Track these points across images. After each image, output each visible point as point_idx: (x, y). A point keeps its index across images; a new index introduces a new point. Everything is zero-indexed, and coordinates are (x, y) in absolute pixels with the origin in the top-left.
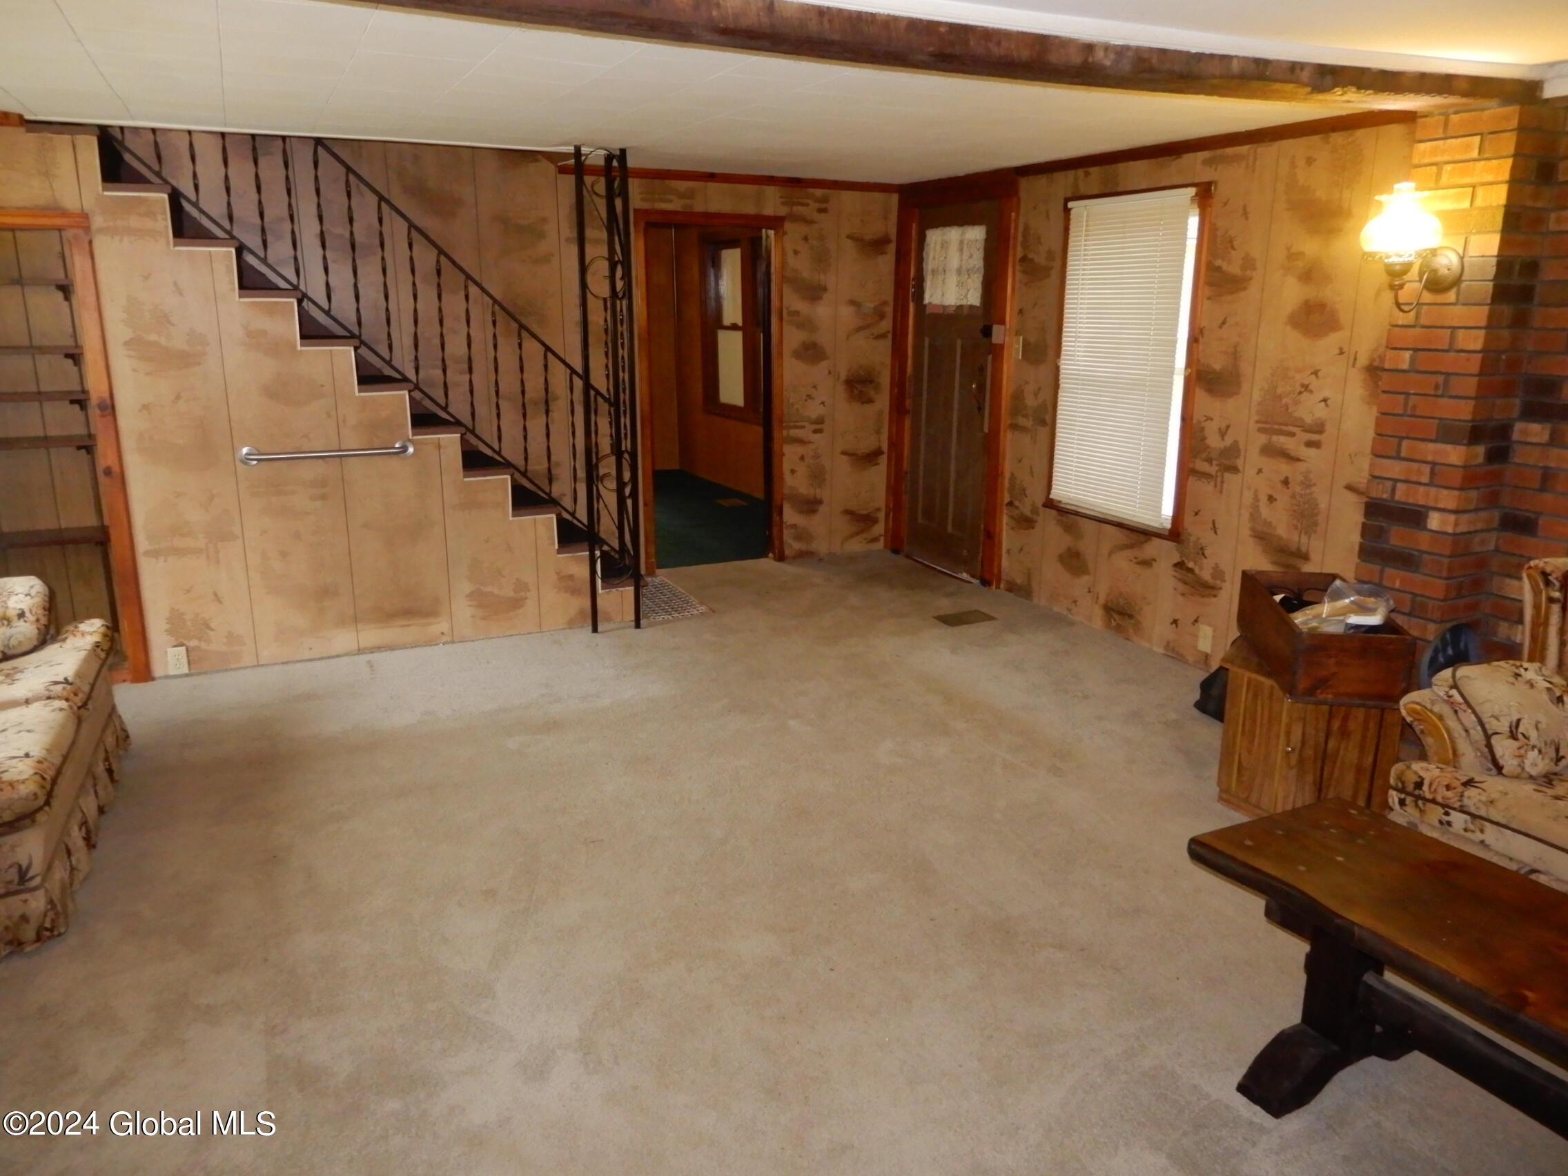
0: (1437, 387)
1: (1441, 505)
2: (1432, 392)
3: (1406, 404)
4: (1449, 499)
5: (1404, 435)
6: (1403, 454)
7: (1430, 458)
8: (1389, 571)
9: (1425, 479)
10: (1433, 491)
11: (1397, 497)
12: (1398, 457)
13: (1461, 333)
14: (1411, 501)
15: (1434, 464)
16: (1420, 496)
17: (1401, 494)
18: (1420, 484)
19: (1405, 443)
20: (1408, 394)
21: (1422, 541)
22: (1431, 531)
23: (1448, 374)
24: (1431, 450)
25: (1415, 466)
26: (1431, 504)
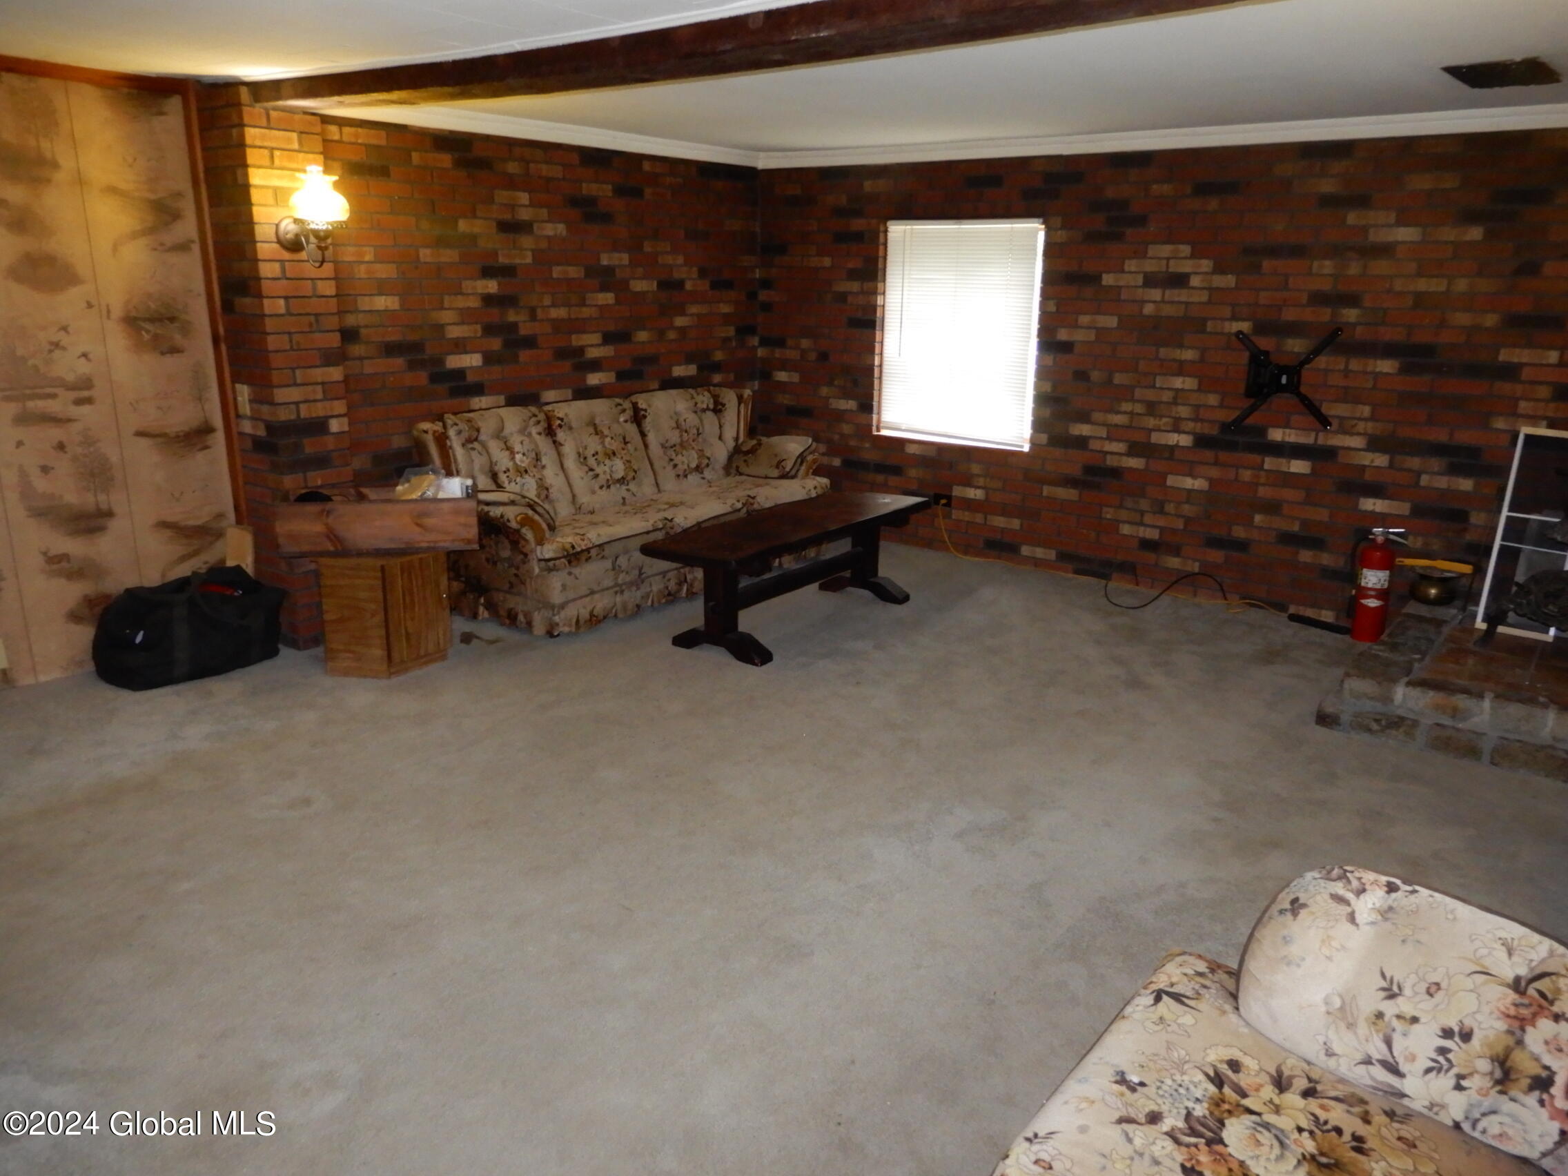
0: (311, 325)
1: (336, 413)
2: (308, 330)
3: (291, 341)
4: (340, 407)
5: (295, 365)
6: (299, 381)
7: (320, 380)
8: (310, 474)
9: (320, 396)
10: (327, 404)
11: (302, 415)
12: (295, 384)
13: (319, 283)
14: (314, 415)
15: (323, 383)
16: (319, 410)
17: (304, 412)
18: (315, 401)
19: (298, 372)
20: (289, 333)
21: (330, 443)
22: (333, 434)
23: (316, 315)
24: (319, 374)
25: (310, 388)
26: (330, 414)
